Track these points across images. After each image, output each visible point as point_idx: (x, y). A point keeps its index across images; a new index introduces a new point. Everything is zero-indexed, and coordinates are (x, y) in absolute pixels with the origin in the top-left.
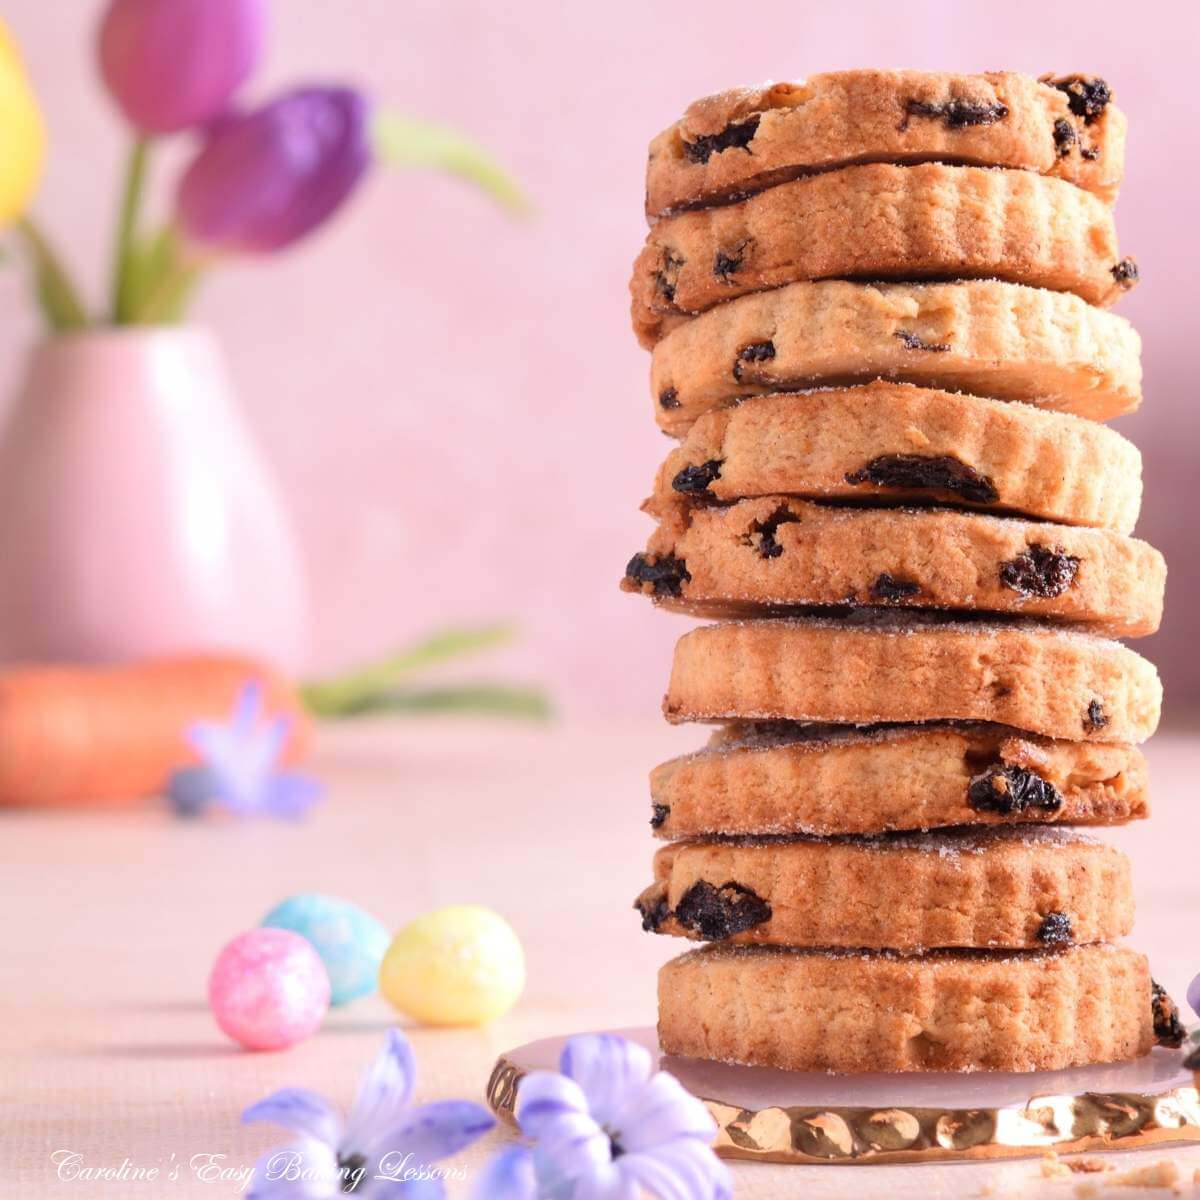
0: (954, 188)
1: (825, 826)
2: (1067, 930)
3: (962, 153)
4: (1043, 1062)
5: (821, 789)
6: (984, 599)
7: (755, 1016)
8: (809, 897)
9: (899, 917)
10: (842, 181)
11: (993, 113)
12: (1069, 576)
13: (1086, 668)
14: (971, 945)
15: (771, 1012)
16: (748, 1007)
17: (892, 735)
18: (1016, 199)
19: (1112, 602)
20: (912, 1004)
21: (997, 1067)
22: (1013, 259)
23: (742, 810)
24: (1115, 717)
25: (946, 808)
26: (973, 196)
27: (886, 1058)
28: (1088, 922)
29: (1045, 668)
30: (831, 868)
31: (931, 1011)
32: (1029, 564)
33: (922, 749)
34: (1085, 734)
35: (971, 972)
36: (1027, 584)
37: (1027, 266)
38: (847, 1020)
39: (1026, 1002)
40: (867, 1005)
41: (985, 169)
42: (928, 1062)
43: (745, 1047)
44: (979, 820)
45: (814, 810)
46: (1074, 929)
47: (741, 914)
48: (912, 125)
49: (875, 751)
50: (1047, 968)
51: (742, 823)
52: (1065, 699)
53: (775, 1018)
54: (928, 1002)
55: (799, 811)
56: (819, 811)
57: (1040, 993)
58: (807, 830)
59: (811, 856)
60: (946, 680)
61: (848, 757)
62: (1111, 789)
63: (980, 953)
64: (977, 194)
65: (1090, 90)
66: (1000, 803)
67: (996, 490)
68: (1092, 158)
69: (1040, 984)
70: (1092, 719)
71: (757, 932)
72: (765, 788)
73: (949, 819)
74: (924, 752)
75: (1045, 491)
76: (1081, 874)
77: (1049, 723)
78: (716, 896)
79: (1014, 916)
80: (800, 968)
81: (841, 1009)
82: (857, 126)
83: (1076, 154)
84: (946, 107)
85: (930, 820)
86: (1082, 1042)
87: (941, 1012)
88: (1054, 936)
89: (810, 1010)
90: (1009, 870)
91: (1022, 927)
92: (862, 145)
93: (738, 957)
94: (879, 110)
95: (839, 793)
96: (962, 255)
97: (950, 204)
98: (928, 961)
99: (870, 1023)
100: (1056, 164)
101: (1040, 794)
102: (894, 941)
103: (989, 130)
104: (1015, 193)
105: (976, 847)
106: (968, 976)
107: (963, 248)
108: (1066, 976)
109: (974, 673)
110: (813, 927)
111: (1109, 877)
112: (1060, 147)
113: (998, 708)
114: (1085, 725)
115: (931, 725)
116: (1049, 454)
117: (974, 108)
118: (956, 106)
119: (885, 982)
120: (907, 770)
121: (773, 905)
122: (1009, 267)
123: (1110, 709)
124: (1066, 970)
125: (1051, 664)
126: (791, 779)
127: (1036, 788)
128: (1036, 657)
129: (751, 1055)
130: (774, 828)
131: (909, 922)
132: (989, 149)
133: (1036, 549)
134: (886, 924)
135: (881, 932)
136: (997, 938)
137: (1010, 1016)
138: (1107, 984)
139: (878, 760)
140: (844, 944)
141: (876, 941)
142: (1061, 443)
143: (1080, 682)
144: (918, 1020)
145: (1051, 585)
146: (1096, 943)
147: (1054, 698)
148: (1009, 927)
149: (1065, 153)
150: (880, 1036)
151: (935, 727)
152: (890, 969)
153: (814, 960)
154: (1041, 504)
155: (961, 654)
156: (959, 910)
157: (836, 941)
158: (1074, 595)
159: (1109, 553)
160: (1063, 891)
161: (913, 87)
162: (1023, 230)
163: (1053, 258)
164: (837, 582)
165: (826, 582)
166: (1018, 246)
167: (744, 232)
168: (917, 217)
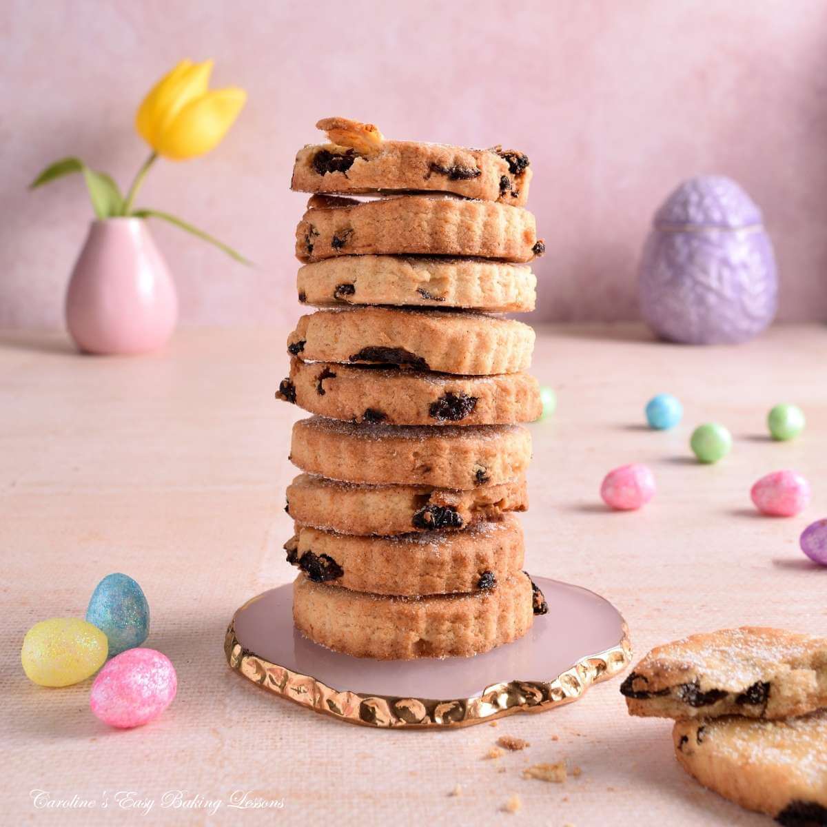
0: (458, 213)
2: (493, 580)
3: (455, 192)
7: (335, 627)
8: (362, 568)
9: (407, 581)
10: (400, 206)
11: (474, 174)
12: (470, 408)
13: (475, 454)
14: (444, 593)
18: (489, 219)
20: (414, 627)
21: (457, 655)
22: (485, 251)
24: (492, 477)
26: (467, 218)
27: (401, 653)
29: (450, 456)
30: (373, 553)
31: (424, 629)
35: (445, 608)
38: (380, 635)
39: (472, 622)
40: (392, 627)
42: (422, 653)
43: (330, 642)
47: (329, 573)
48: (432, 177)
50: (483, 602)
53: (345, 630)
54: (423, 625)
57: (480, 616)
59: (363, 547)
63: (449, 597)
64: (470, 217)
65: (519, 161)
66: (428, 526)
67: (427, 363)
68: (516, 197)
69: (480, 612)
70: (479, 479)
71: (337, 581)
75: (455, 364)
76: (500, 551)
79: (466, 577)
80: (358, 605)
81: (378, 628)
82: (404, 174)
83: (509, 194)
84: (451, 170)
87: (429, 629)
88: (486, 585)
89: (362, 628)
90: (464, 555)
91: (471, 582)
92: (404, 184)
94: (416, 167)
96: (459, 249)
97: (455, 222)
98: (423, 602)
99: (393, 637)
102: (405, 592)
103: (470, 182)
104: (489, 215)
105: (447, 542)
106: (444, 611)
107: (460, 245)
108: (493, 605)
110: (364, 583)
112: (502, 190)
113: (425, 478)
116: (456, 345)
117: (465, 172)
118: (456, 169)
119: (401, 614)
121: (344, 569)
123: (489, 473)
124: (492, 602)
125: (454, 454)
128: (445, 451)
131: (412, 583)
133: (449, 396)
134: (401, 583)
135: (399, 588)
136: (457, 589)
137: (464, 629)
140: (379, 593)
141: (396, 592)
142: (463, 340)
143: (471, 462)
145: (458, 413)
148: (463, 583)
149: (504, 194)
150: (397, 643)
152: (403, 607)
156: (438, 576)
157: (375, 591)
158: (472, 418)
159: (496, 392)
160: (491, 562)
161: (436, 157)
162: (492, 236)
163: (505, 249)
164: (348, 412)
165: (343, 411)
166: (488, 243)
167: (349, 225)
168: (438, 228)
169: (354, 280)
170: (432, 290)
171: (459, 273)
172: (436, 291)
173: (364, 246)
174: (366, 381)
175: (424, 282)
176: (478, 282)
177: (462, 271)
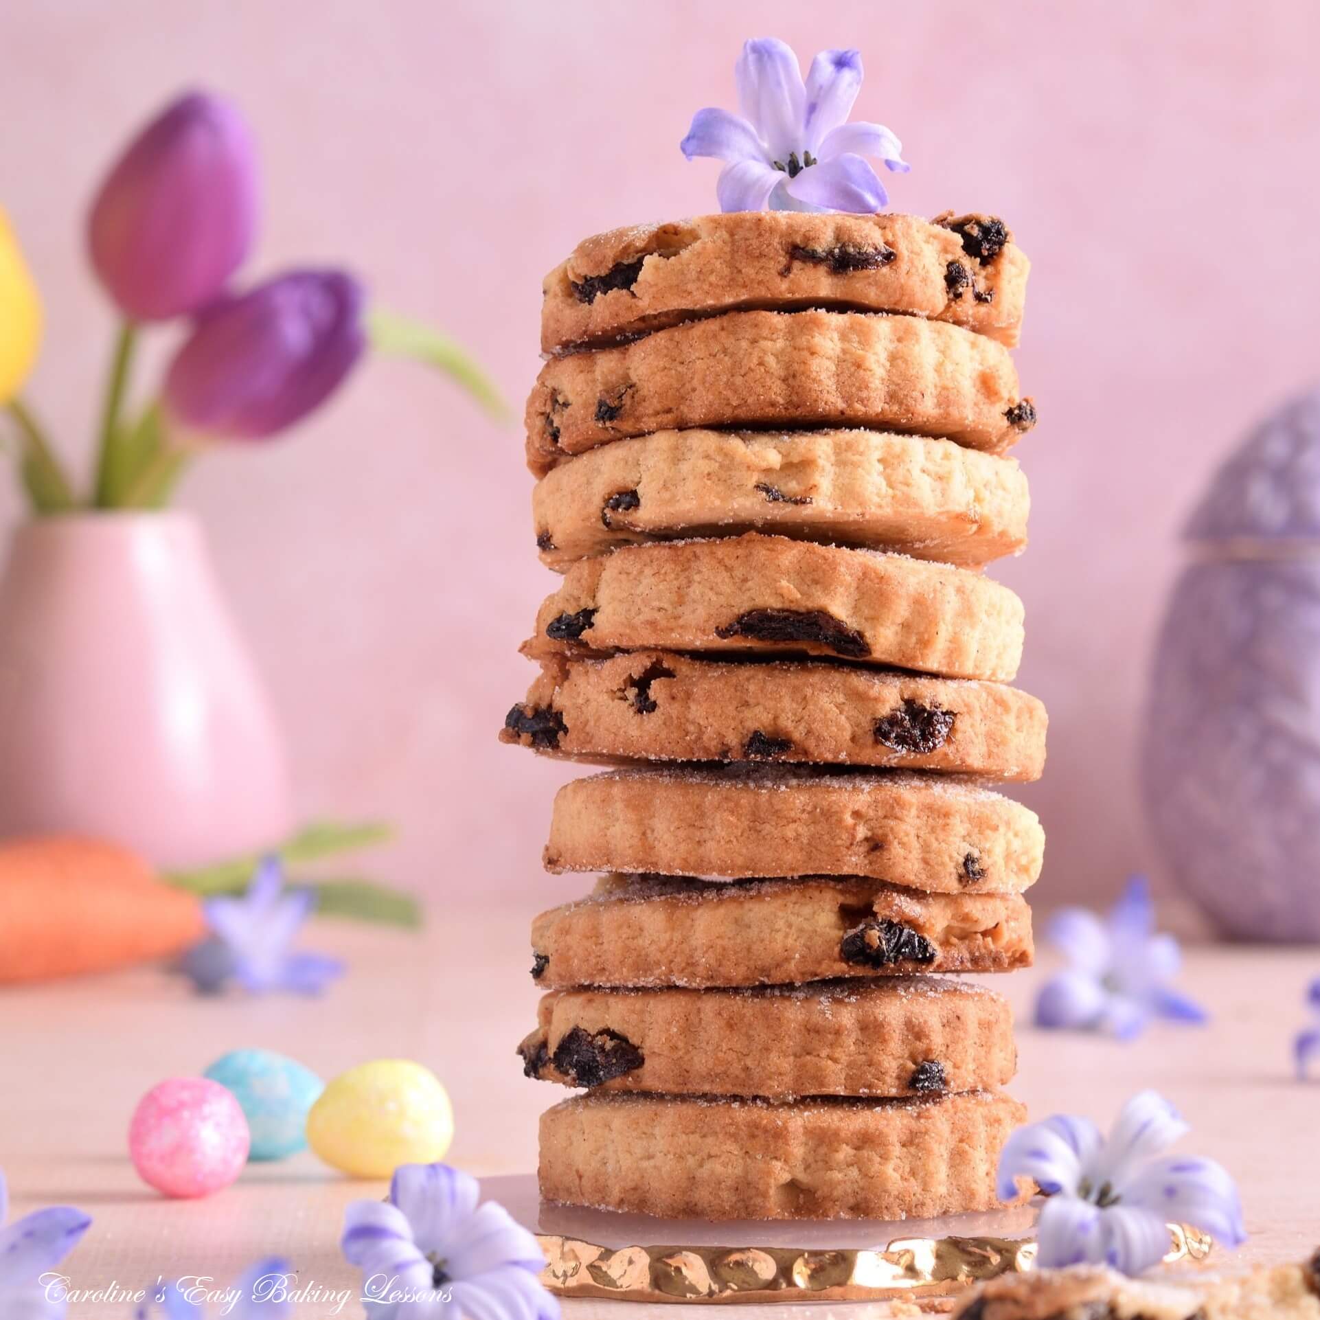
0: (836, 336)
1: (698, 980)
2: (941, 1079)
3: (849, 298)
4: (914, 1210)
5: (694, 943)
6: (858, 755)
7: (626, 1162)
8: (681, 1045)
9: (769, 1065)
10: (723, 329)
11: (880, 258)
12: (945, 730)
13: (961, 822)
14: (842, 1094)
15: (641, 1159)
16: (619, 1154)
17: (766, 888)
18: (900, 345)
19: (990, 755)
20: (781, 1152)
21: (867, 1215)
22: (895, 408)
23: (617, 963)
24: (992, 870)
25: (820, 963)
26: (855, 345)
27: (755, 1205)
28: (963, 1070)
29: (918, 822)
30: (702, 1015)
31: (800, 1159)
32: (903, 719)
33: (795, 903)
34: (961, 887)
35: (841, 1119)
36: (901, 740)
37: (910, 415)
38: (717, 1167)
39: (897, 1150)
40: (736, 1153)
41: (871, 314)
42: (798, 1210)
43: (616, 1193)
44: (852, 973)
45: (688, 964)
46: (949, 1078)
47: (614, 1061)
48: (795, 271)
49: (748, 905)
50: (919, 1116)
51: (617, 975)
52: (939, 853)
53: (645, 1164)
54: (797, 1149)
55: (672, 965)
56: (693, 965)
57: (912, 1140)
58: (681, 983)
59: (683, 1003)
60: (817, 836)
61: (722, 911)
62: (989, 939)
63: (852, 1101)
64: (859, 342)
65: (986, 230)
66: (873, 958)
67: (867, 644)
68: (986, 300)
69: (911, 1132)
70: (968, 872)
71: (630, 1079)
72: (640, 941)
73: (821, 973)
74: (797, 906)
75: (918, 646)
76: (956, 1023)
77: (924, 877)
78: (591, 1043)
79: (886, 1064)
80: (671, 1113)
81: (710, 1156)
82: (740, 271)
83: (968, 296)
84: (831, 253)
85: (803, 974)
86: (955, 1191)
87: (811, 1160)
88: (926, 1084)
89: (680, 1158)
90: (881, 1018)
91: (894, 1075)
92: (744, 290)
93: (612, 1103)
94: (761, 255)
95: (712, 947)
96: (841, 405)
97: (830, 353)
98: (799, 1108)
99: (739, 1171)
100: (948, 307)
101: (913, 947)
102: (764, 1088)
103: (875, 274)
104: (900, 340)
105: (849, 996)
106: (838, 1124)
107: (843, 397)
108: (939, 1124)
109: (846, 828)
110: (684, 1074)
111: (986, 1026)
112: (953, 290)
113: (870, 863)
114: (960, 878)
115: (804, 879)
116: (923, 609)
117: (859, 253)
118: (840, 251)
119: (754, 1130)
120: (780, 924)
121: (645, 1051)
122: (891, 416)
123: (986, 862)
124: (938, 1118)
125: (925, 818)
126: (666, 932)
127: (910, 942)
128: (909, 811)
129: (622, 1202)
130: (650, 981)
131: (780, 1069)
132: (876, 294)
133: (912, 706)
134: (756, 1072)
135: (752, 1079)
136: (869, 1087)
137: (880, 1164)
138: (981, 1132)
139: (751, 914)
140: (715, 1092)
141: (747, 1089)
142: (935, 597)
143: (955, 835)
144: (787, 1168)
145: (926, 740)
146: (973, 1091)
147: (929, 852)
148: (880, 1075)
149: (958, 296)
150: (749, 1184)
151: (808, 881)
152: (759, 1117)
153: (684, 1106)
154: (914, 658)
155: (833, 810)
156: (830, 1057)
157: (706, 1088)
158: (950, 750)
159: (987, 706)
160: (937, 1039)
161: (797, 232)
162: (906, 378)
163: (939, 405)
164: (711, 739)
165: (699, 738)
166: (901, 394)
167: (626, 377)
168: (796, 366)
169: (636, 480)
170: (786, 484)
171: (838, 450)
172: (792, 486)
173: (657, 413)
174: (748, 679)
175: (768, 471)
176: (880, 467)
177: (844, 447)
